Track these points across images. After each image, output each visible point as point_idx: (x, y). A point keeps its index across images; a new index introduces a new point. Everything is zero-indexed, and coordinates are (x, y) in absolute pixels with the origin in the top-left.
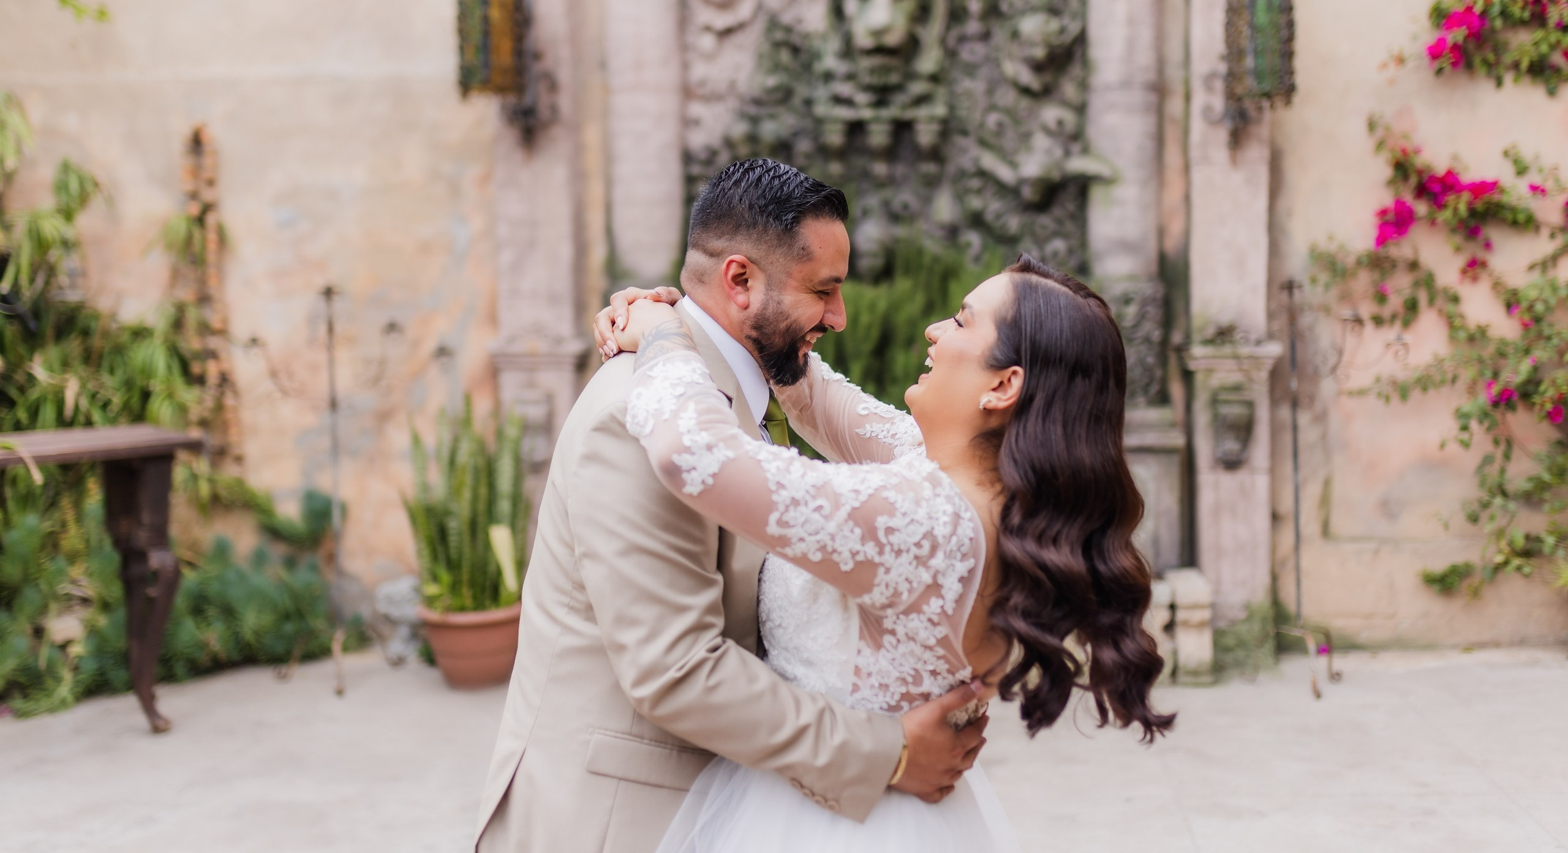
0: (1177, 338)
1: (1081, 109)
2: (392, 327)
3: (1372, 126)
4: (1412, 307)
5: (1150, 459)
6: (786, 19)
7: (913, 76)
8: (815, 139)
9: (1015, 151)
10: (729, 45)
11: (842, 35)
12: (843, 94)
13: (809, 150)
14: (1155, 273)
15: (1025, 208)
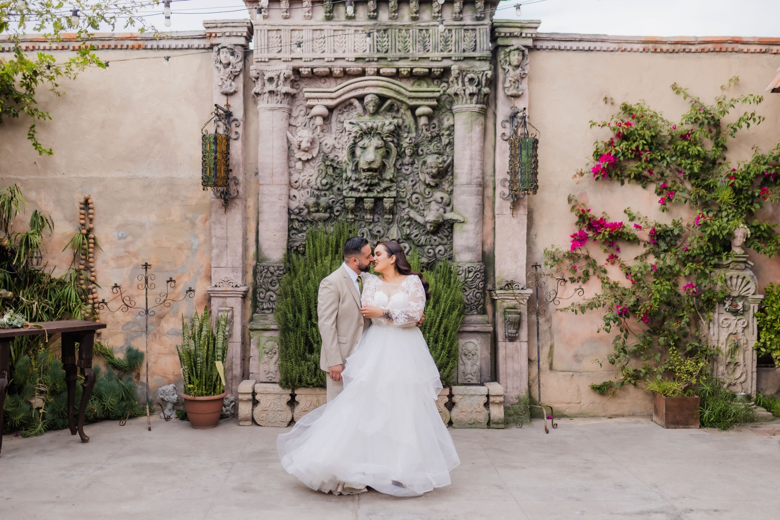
0: (489, 287)
1: (451, 193)
2: (171, 280)
3: (570, 200)
4: (587, 274)
5: (478, 336)
6: (331, 156)
7: (383, 180)
8: (342, 204)
9: (424, 210)
10: (307, 165)
11: (353, 162)
12: (354, 187)
13: (339, 208)
14: (481, 260)
15: (428, 233)
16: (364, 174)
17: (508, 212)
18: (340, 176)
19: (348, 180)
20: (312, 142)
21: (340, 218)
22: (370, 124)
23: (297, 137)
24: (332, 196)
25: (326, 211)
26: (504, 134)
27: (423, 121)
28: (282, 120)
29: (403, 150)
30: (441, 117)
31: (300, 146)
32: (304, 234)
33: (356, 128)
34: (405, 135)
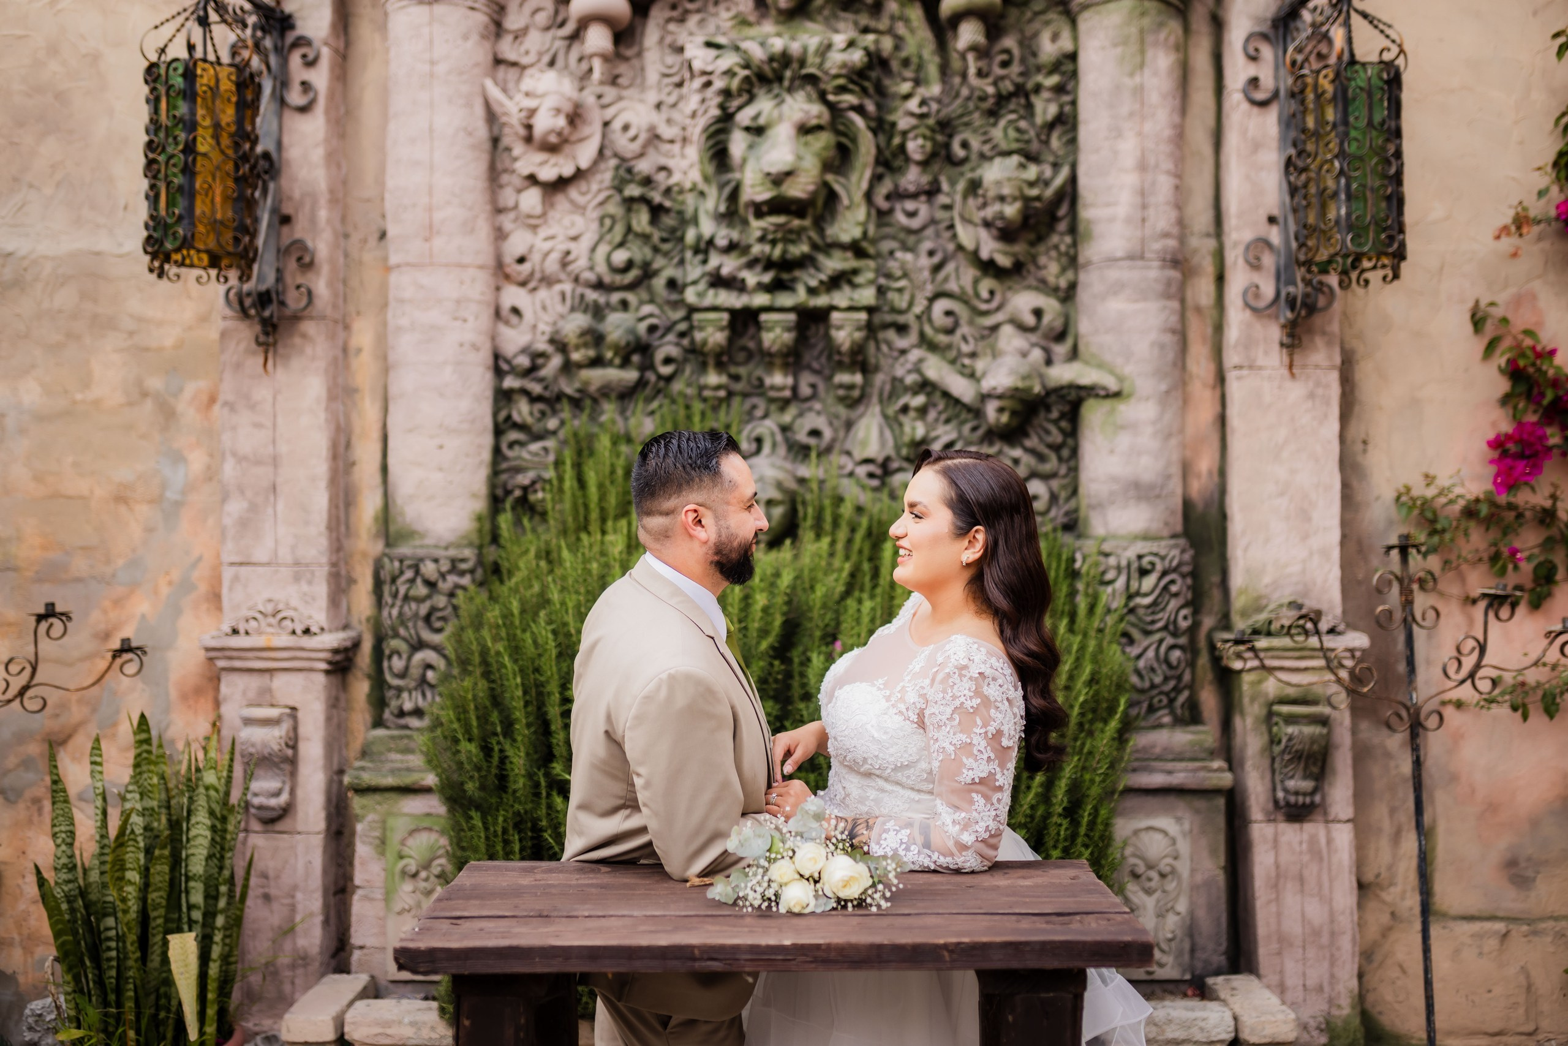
1: (1068, 295)
3: (1478, 321)
4: (1545, 576)
5: (1181, 806)
6: (643, 167)
7: (829, 247)
8: (682, 335)
9: (973, 355)
10: (561, 201)
11: (721, 187)
12: (725, 271)
13: (674, 351)
14: (1179, 528)
15: (993, 435)
16: (757, 226)
17: (1273, 358)
18: (675, 236)
19: (704, 248)
20: (575, 117)
21: (677, 386)
22: (777, 44)
23: (519, 97)
24: (647, 309)
25: (625, 363)
26: (1254, 82)
27: (969, 34)
28: (466, 37)
29: (897, 141)
30: (1029, 30)
31: (529, 127)
32: (550, 443)
33: (729, 60)
34: (906, 87)
